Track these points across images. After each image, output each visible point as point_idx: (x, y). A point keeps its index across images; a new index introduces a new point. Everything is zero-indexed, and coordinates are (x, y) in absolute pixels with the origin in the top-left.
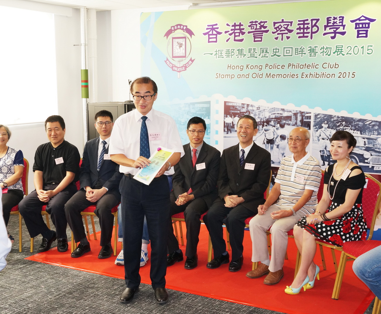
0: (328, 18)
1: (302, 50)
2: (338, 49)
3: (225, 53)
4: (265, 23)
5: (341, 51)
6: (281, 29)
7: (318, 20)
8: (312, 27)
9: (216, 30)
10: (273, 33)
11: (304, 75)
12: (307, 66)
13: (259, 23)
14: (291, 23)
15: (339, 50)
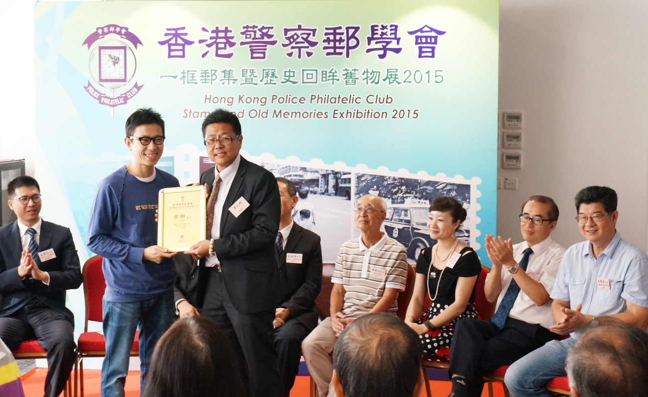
0: (373, 27)
1: (333, 74)
2: (389, 74)
3: (201, 76)
4: (270, 30)
5: (396, 78)
6: (298, 40)
7: (357, 29)
8: (348, 39)
9: (181, 36)
10: (284, 45)
11: (337, 114)
12: (342, 100)
13: (258, 30)
14: (314, 31)
15: (391, 75)
